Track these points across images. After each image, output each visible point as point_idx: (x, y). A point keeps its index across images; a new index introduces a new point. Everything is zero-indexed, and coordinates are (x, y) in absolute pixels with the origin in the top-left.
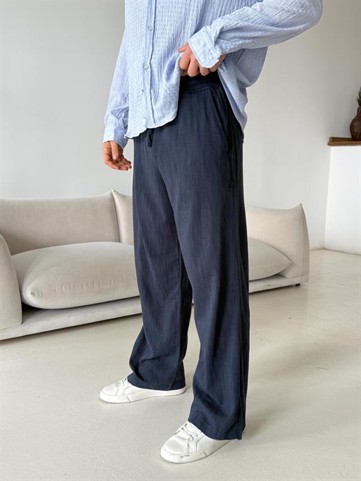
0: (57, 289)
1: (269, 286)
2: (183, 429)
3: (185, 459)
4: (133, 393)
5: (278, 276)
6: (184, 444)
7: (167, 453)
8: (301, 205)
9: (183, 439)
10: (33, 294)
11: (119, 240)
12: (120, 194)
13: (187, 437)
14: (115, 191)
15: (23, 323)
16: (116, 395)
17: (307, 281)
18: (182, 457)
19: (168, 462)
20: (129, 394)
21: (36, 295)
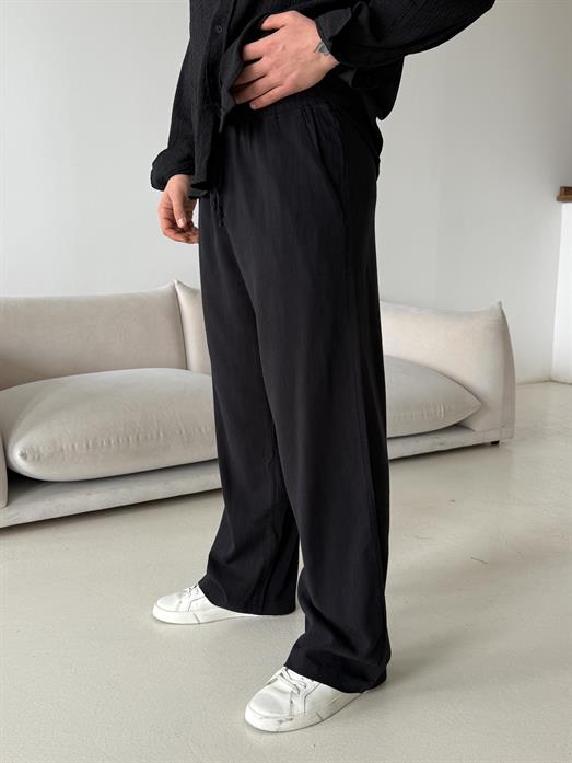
0: (64, 447)
1: (441, 444)
2: (281, 675)
3: (285, 726)
4: (204, 609)
5: (459, 426)
6: (284, 701)
7: (255, 715)
8: (500, 303)
9: (283, 692)
10: (24, 456)
11: (185, 366)
12: (188, 288)
13: (289, 689)
14: (179, 282)
15: (7, 505)
16: (177, 611)
17: (511, 437)
18: (281, 722)
19: (258, 729)
20: (197, 610)
21: (29, 457)
